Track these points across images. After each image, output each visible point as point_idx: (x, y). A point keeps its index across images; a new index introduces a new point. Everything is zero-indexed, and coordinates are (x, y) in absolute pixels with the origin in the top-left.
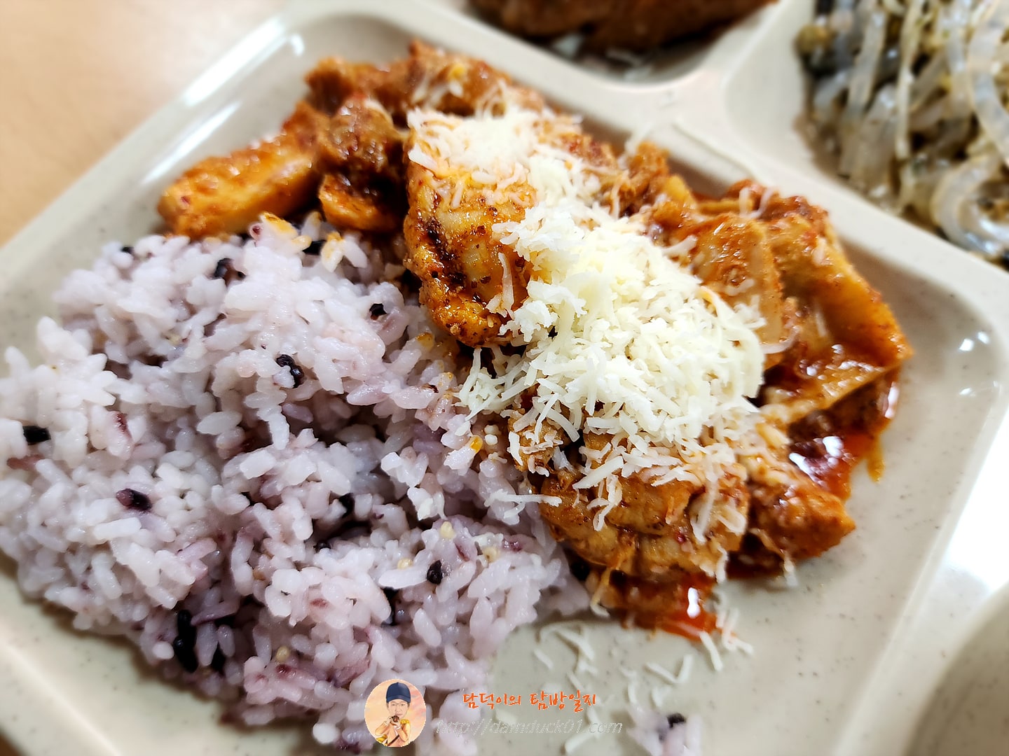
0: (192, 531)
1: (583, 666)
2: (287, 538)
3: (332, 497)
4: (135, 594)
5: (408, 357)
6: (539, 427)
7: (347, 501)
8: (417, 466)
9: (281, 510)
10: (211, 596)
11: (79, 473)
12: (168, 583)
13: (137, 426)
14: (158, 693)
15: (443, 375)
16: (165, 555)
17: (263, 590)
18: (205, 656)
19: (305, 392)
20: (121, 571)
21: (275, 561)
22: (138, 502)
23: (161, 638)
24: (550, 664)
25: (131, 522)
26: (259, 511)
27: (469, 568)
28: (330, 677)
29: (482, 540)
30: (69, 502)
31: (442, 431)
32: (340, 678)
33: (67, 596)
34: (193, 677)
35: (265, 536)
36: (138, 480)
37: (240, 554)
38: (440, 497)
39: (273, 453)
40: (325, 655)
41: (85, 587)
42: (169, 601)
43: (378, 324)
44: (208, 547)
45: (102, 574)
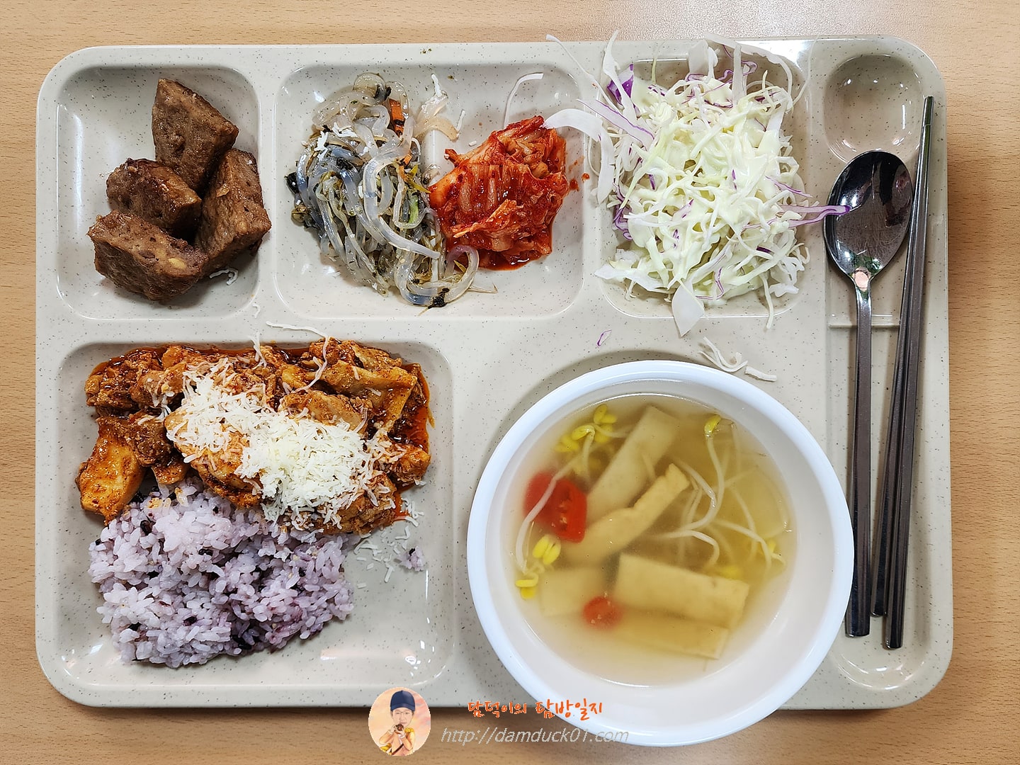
0: (216, 614)
1: (375, 553)
2: (248, 597)
3: (252, 573)
4: (214, 644)
5: (239, 517)
6: (299, 516)
7: (258, 569)
8: (271, 547)
9: (239, 592)
10: (238, 625)
11: (163, 627)
12: (222, 635)
13: (167, 599)
14: (244, 660)
15: (256, 515)
16: (214, 628)
17: (253, 616)
18: (252, 642)
19: (216, 554)
20: (205, 643)
21: (250, 606)
22: (191, 621)
23: (233, 648)
24: (365, 559)
25: (195, 629)
26: (233, 596)
27: (311, 563)
28: (293, 621)
29: (309, 552)
30: (168, 636)
31: (270, 533)
32: (296, 619)
33: (193, 659)
34: (253, 649)
35: (241, 601)
36: (184, 614)
37: (237, 611)
38: (286, 548)
39: (222, 579)
40: (287, 618)
41: (196, 653)
42: (228, 639)
43: (220, 513)
44: (225, 616)
45: (199, 647)
